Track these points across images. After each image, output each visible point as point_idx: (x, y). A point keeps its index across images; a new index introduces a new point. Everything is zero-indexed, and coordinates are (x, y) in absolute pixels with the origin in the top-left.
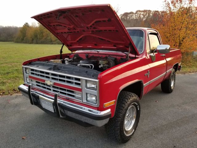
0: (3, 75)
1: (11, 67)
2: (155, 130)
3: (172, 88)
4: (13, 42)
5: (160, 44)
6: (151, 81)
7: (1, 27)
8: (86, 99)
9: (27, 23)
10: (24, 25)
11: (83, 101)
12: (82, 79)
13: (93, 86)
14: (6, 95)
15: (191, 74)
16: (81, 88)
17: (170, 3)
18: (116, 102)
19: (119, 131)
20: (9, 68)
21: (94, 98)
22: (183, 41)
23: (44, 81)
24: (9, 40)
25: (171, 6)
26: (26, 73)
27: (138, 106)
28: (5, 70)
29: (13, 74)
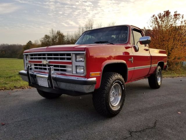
0: (6, 78)
1: (13, 73)
2: (140, 110)
3: (159, 84)
4: (17, 58)
5: (142, 36)
6: (135, 67)
7: (7, 45)
8: (75, 71)
9: (30, 41)
10: (27, 43)
11: (73, 73)
12: (72, 53)
13: (81, 59)
14: (7, 90)
15: (180, 78)
16: (71, 61)
17: (158, 17)
18: (101, 74)
19: (105, 102)
20: (12, 73)
21: (82, 70)
22: (171, 51)
23: (41, 62)
24: (13, 56)
25: (159, 20)
26: (26, 60)
27: (123, 86)
28: (8, 75)
29: (15, 77)
